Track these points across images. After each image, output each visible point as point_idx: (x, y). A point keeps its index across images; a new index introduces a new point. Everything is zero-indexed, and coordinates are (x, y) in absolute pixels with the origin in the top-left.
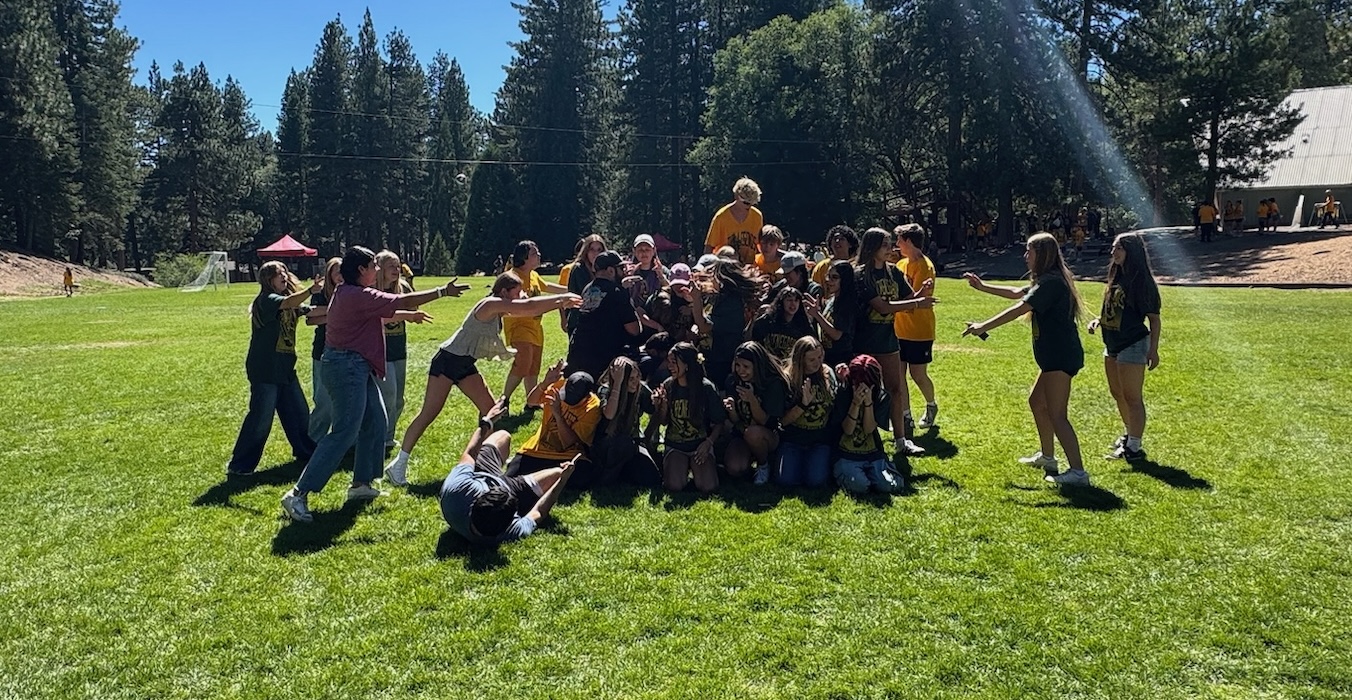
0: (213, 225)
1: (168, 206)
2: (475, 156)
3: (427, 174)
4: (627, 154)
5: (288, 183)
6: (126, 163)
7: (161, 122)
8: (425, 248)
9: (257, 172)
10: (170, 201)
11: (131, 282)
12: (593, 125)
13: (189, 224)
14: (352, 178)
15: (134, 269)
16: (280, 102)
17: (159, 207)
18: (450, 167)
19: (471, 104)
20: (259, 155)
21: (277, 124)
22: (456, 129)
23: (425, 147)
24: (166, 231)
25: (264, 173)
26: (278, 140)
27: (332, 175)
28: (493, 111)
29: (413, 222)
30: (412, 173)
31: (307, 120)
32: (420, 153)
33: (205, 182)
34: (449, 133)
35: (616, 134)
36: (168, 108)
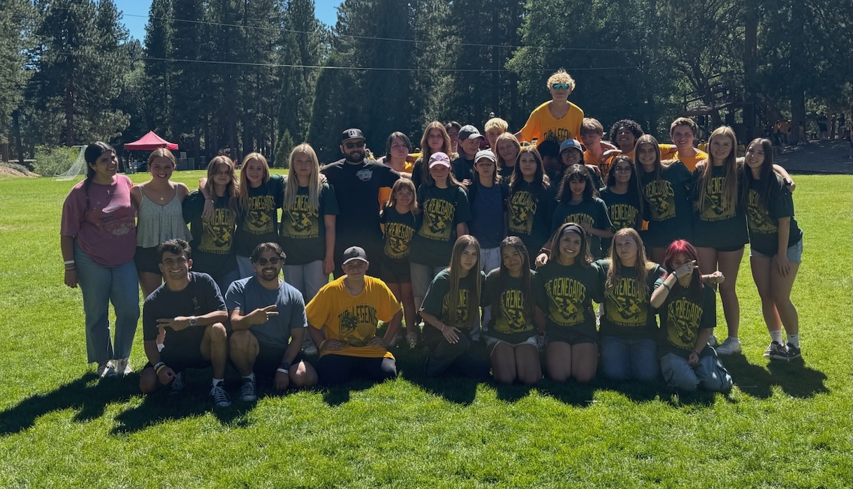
0: (86, 122)
1: (48, 105)
2: (319, 63)
3: (278, 79)
4: (453, 62)
5: (154, 86)
6: (11, 67)
7: (43, 31)
8: (276, 143)
9: (126, 75)
10: (49, 101)
11: (13, 172)
12: (423, 35)
13: (65, 121)
14: (210, 82)
15: (18, 161)
16: (148, 15)
17: (40, 106)
18: (297, 73)
19: (316, 17)
20: (128, 61)
21: (145, 33)
22: (303, 39)
23: (275, 55)
24: (46, 127)
25: (133, 76)
26: (145, 48)
27: (193, 79)
28: (335, 24)
29: (264, 121)
30: (264, 78)
31: (171, 30)
32: (271, 61)
33: (80, 84)
34: (296, 43)
35: (443, 45)
36: (48, 19)
